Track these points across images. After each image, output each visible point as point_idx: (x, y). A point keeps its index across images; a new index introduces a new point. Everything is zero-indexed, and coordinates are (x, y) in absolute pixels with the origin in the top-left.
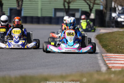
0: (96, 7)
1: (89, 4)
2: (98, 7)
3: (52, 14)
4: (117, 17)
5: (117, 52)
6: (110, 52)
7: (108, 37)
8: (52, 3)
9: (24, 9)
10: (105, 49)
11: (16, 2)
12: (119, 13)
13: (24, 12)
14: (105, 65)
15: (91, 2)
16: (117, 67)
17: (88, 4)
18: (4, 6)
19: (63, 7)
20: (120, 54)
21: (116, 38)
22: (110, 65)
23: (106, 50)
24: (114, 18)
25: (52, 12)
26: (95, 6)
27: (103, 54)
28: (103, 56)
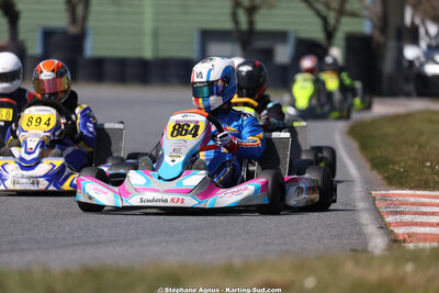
1: (323, 13)
2: (354, 24)
4: (423, 59)
5: (425, 186)
6: (401, 183)
7: (390, 130)
10: (380, 173)
11: (63, 7)
12: (430, 47)
14: (382, 231)
15: (328, 7)
16: (425, 237)
17: (318, 14)
18: (21, 22)
19: (228, 25)
20: (434, 190)
21: (422, 133)
22: (400, 231)
23: (384, 178)
24: (411, 63)
26: (345, 20)
27: (373, 192)
28: (374, 199)
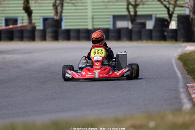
0: (179, 10)
1: (167, 6)
2: (181, 10)
3: (109, 25)
8: (108, 7)
9: (66, 17)
10: (191, 76)
11: (52, 8)
13: (66, 22)
14: (190, 101)
15: (170, 4)
17: (165, 6)
18: (33, 15)
19: (126, 13)
23: (193, 78)
25: (109, 21)
26: (176, 9)
27: (187, 84)
28: (188, 87)
